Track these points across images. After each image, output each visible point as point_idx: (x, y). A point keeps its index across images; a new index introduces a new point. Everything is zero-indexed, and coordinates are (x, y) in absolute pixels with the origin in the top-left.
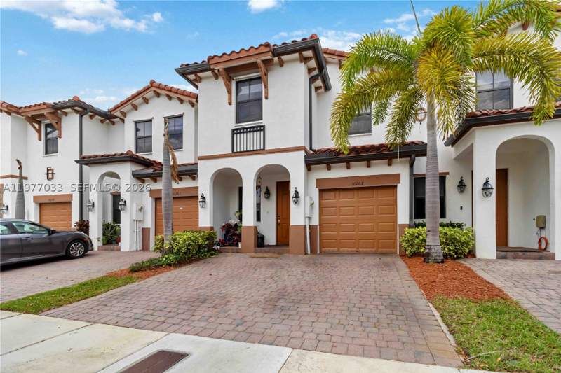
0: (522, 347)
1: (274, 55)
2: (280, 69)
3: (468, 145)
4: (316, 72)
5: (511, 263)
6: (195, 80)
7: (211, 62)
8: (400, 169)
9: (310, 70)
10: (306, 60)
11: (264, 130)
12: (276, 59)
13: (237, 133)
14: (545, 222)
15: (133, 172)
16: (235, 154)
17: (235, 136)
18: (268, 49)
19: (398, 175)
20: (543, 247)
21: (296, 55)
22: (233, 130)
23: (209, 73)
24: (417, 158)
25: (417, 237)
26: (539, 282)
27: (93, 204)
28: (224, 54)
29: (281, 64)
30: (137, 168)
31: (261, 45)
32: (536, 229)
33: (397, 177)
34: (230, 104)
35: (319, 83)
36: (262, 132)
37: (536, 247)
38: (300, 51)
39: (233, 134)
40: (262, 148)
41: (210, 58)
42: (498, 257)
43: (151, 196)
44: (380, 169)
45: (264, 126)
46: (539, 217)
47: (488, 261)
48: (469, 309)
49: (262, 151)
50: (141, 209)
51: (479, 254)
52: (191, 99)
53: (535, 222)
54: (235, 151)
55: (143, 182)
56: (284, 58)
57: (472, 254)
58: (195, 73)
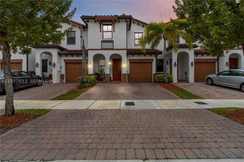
0: (190, 96)
1: (118, 19)
2: (118, 23)
3: (171, 52)
4: (128, 25)
5: (181, 83)
6: (87, 21)
7: (96, 17)
8: (153, 57)
9: (127, 24)
10: (127, 22)
11: (113, 42)
12: (118, 20)
13: (103, 42)
14: (187, 73)
15: (58, 52)
16: (102, 49)
17: (103, 43)
18: (117, 17)
19: (153, 59)
20: (186, 79)
21: (125, 20)
22: (102, 41)
23: (93, 20)
24: (158, 55)
25: (160, 77)
26: (189, 87)
27: (38, 64)
28: (104, 16)
29: (119, 22)
30: (59, 51)
31: (114, 15)
32: (185, 75)
33: (152, 60)
34: (101, 32)
35: (128, 28)
36: (112, 43)
37: (185, 80)
38: (126, 19)
39: (102, 42)
40: (112, 48)
41: (95, 16)
42: (178, 82)
43: (64, 62)
44: (148, 57)
45: (113, 41)
46: (185, 72)
47: (176, 83)
48: (179, 92)
49: (113, 49)
50: (61, 67)
51: (173, 82)
52: (79, 26)
53: (185, 73)
54: (102, 48)
55: (61, 56)
56: (120, 20)
57: (172, 82)
58: (88, 19)
